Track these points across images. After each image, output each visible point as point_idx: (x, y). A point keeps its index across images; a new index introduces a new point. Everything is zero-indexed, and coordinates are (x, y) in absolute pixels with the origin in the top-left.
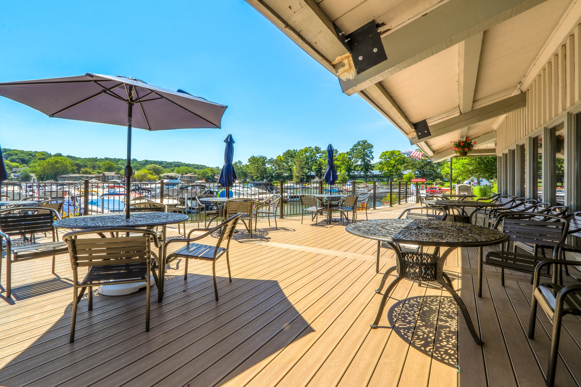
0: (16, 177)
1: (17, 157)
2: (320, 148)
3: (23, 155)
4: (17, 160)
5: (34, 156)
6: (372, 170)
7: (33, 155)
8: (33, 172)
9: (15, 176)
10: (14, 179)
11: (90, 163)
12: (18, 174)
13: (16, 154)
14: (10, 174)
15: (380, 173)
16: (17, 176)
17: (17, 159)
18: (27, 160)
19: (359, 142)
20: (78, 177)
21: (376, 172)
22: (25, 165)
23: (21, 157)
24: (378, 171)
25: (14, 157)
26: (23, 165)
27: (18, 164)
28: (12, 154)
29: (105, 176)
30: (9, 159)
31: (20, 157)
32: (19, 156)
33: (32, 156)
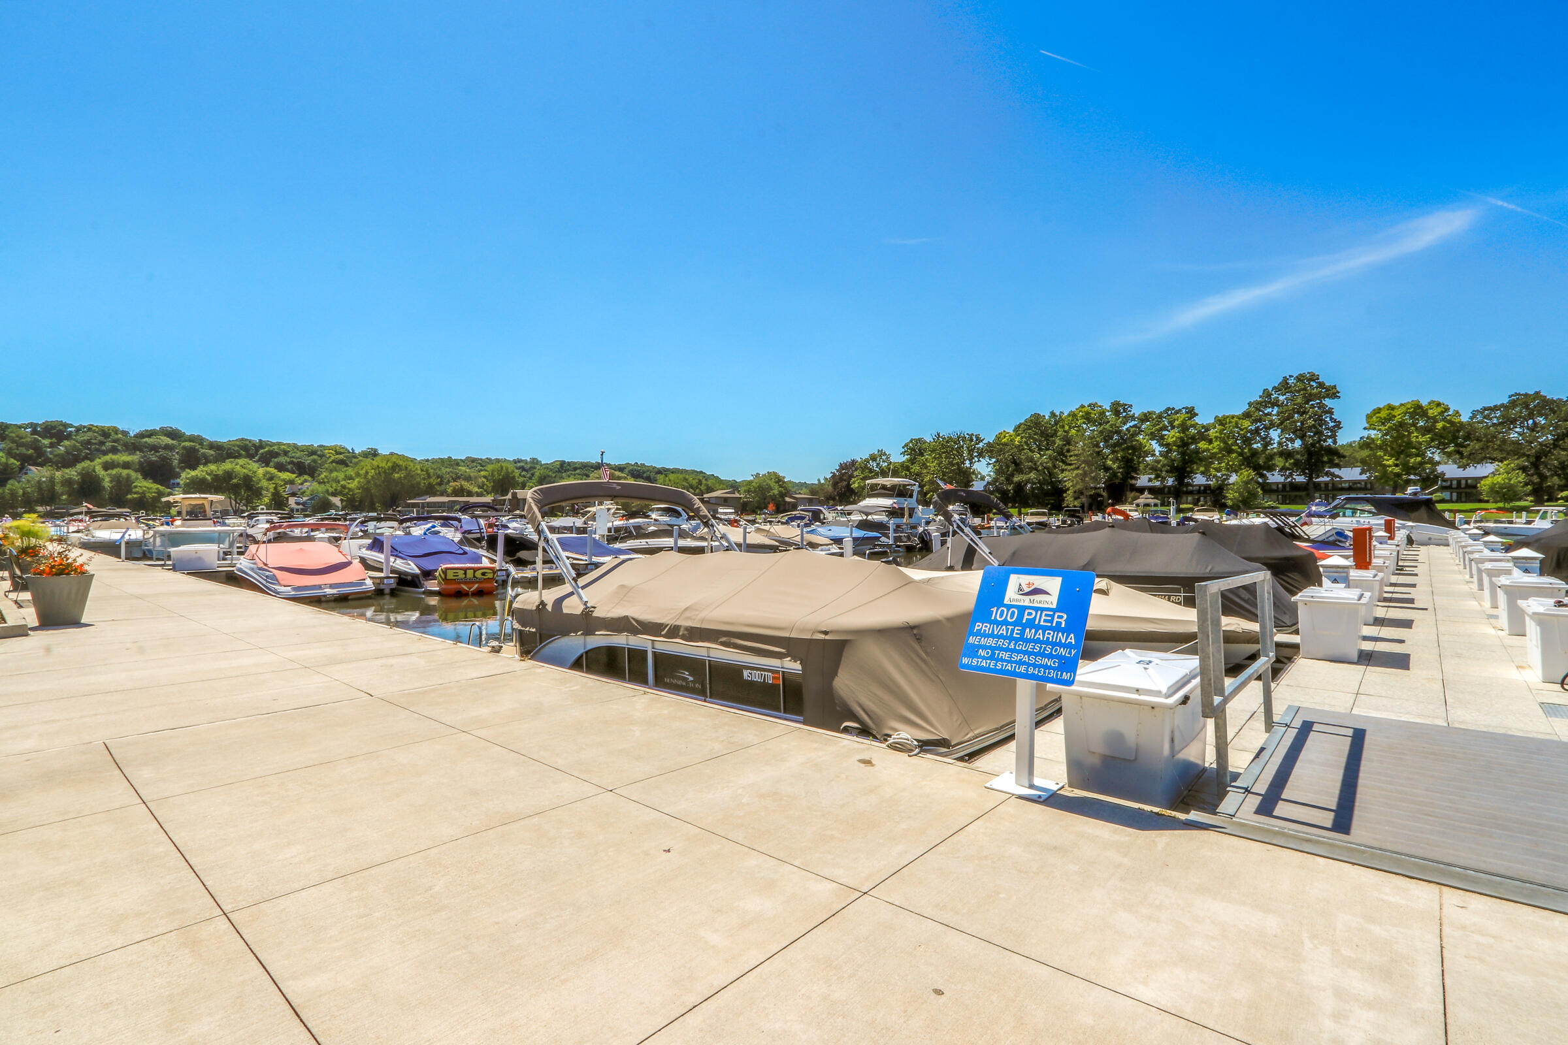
0: (301, 507)
1: (288, 460)
2: (1131, 406)
3: (298, 454)
4: (289, 467)
5: (321, 456)
6: (1338, 466)
7: (319, 453)
8: (334, 494)
9: (297, 504)
10: (297, 510)
11: (448, 470)
12: (305, 499)
13: (286, 453)
14: (287, 499)
15: (1364, 477)
16: (304, 504)
17: (289, 463)
18: (309, 465)
19: (1285, 379)
20: (444, 503)
21: (1350, 474)
22: (306, 477)
23: (297, 458)
24: (1358, 470)
25: (282, 459)
26: (302, 478)
27: (294, 476)
28: (276, 452)
29: (519, 500)
30: (272, 464)
31: (294, 460)
32: (293, 457)
33: (319, 456)
